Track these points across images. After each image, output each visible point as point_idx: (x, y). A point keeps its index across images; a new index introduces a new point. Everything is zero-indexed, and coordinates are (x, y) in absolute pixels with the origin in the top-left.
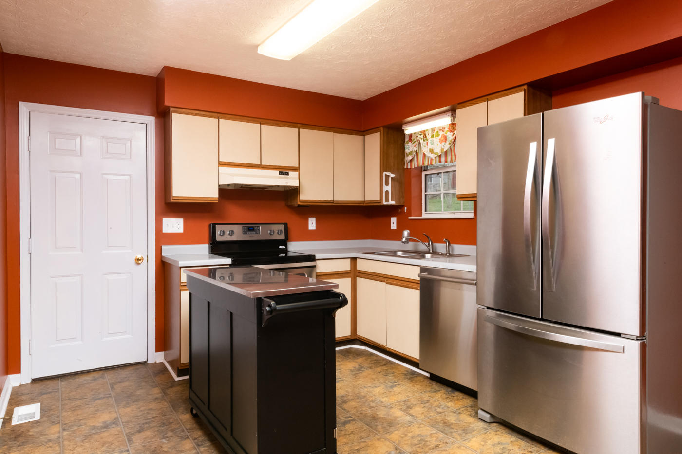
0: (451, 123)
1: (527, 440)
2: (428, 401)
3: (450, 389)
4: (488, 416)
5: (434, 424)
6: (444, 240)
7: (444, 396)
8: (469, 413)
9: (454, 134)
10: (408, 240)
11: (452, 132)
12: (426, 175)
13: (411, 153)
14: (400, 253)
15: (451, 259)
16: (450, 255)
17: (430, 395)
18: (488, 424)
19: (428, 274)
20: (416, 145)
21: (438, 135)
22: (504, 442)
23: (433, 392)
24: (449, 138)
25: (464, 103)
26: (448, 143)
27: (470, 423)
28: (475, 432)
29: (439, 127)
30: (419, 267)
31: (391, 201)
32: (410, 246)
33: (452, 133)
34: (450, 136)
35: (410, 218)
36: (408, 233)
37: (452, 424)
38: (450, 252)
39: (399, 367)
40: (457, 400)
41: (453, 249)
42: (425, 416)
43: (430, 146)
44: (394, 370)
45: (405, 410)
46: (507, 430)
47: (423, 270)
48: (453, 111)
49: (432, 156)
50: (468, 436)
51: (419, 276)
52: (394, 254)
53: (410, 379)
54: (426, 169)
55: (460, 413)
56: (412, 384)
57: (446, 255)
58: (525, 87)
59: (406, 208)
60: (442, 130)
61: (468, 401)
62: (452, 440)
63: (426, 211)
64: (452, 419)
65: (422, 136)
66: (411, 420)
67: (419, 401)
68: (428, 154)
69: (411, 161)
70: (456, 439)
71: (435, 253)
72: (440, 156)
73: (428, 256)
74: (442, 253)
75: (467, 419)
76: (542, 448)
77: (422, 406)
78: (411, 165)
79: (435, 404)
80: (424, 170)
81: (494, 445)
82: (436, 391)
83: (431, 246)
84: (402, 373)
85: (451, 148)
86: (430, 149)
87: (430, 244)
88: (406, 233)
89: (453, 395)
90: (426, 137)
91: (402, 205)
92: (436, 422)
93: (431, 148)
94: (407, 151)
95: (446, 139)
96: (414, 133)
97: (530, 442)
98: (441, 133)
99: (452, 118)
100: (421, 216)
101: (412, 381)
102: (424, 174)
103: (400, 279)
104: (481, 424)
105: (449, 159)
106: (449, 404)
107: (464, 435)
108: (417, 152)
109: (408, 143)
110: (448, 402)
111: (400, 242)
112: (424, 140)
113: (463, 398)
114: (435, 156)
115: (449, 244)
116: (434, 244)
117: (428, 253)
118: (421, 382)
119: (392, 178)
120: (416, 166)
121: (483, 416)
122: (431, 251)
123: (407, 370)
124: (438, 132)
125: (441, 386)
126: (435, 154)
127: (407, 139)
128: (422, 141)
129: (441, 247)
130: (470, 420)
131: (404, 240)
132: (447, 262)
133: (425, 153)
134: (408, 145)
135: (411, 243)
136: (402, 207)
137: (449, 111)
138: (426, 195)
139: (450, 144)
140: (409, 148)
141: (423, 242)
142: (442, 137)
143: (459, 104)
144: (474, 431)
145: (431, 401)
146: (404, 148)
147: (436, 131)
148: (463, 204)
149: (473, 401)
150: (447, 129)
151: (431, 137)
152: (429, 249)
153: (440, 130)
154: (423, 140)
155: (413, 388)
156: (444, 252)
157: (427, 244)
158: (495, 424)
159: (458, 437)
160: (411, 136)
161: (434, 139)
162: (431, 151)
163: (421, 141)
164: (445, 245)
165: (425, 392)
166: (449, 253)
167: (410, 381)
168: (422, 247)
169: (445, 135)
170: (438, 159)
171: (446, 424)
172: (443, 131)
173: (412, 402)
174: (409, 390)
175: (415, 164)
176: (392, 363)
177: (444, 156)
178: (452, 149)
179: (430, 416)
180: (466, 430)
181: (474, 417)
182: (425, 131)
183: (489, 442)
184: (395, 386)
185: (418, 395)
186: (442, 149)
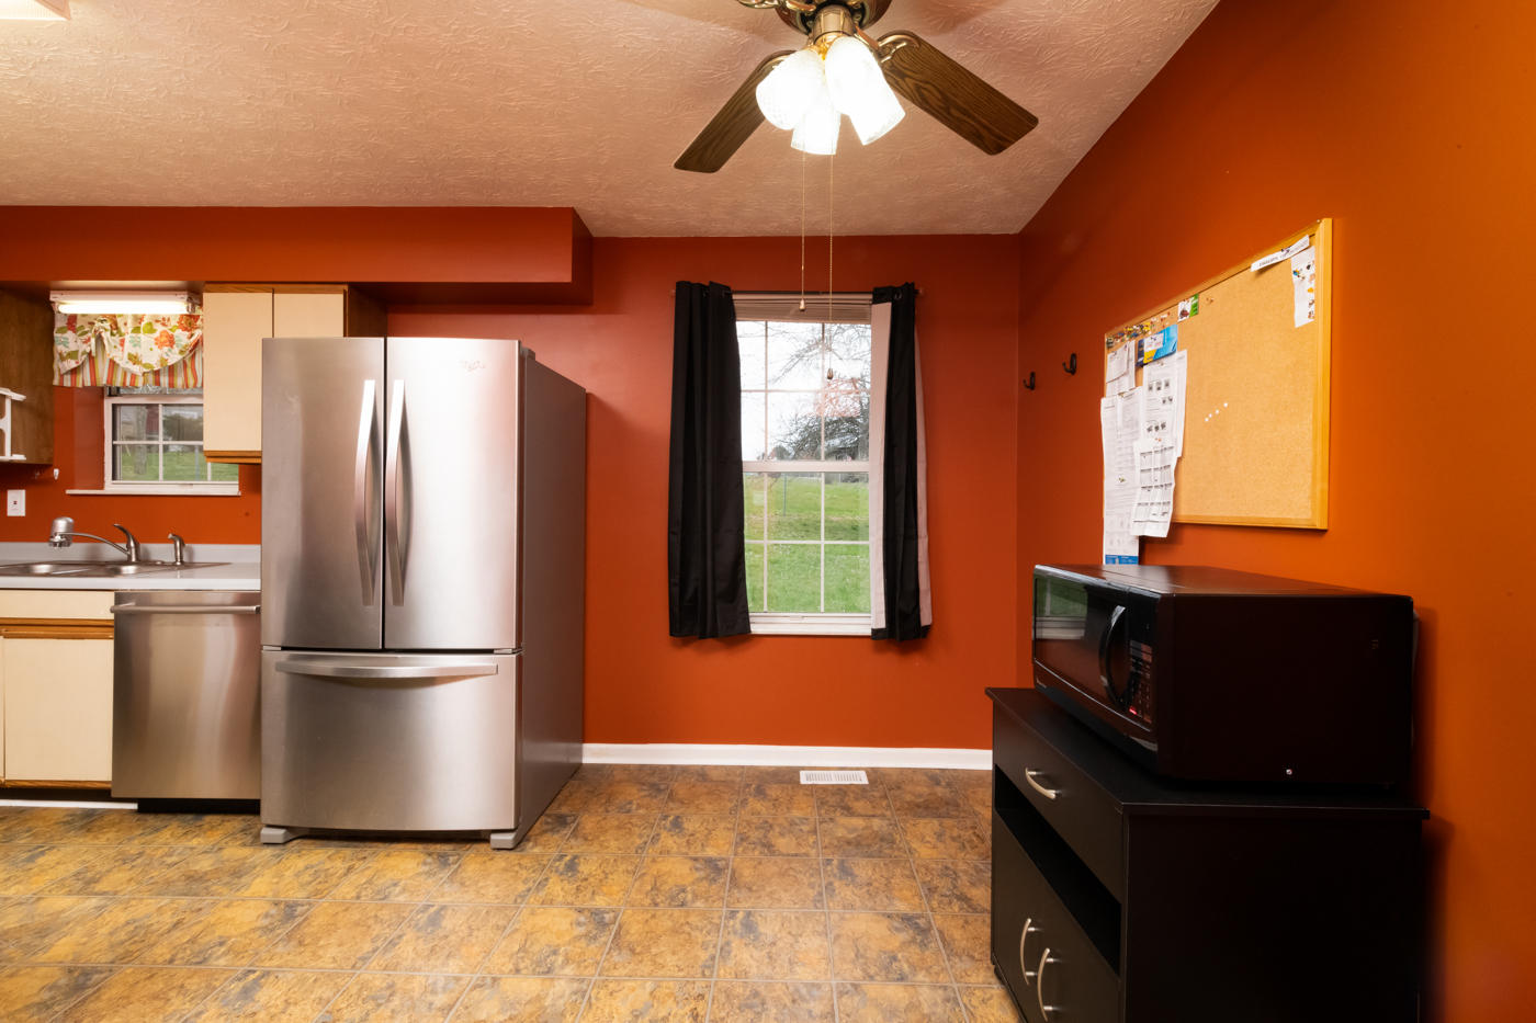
0: (186, 312)
1: (356, 844)
2: (140, 854)
3: (189, 817)
4: (282, 831)
5: (165, 888)
6: (170, 536)
7: (181, 831)
8: (240, 842)
9: (192, 335)
10: (68, 540)
11: (186, 329)
12: (114, 407)
13: (73, 355)
14: (44, 569)
15: (185, 572)
16: (185, 565)
17: (143, 841)
18: (282, 847)
19: (137, 605)
20: (89, 340)
21: (152, 331)
22: (315, 862)
23: (150, 834)
24: (180, 340)
25: (223, 284)
26: (176, 350)
27: (246, 858)
28: (258, 869)
29: (154, 316)
30: (112, 594)
31: (13, 452)
32: (77, 551)
33: (187, 333)
34: (183, 338)
35: (68, 492)
36: (69, 523)
37: (206, 873)
38: (185, 559)
39: (44, 813)
40: (209, 830)
41: (191, 554)
42: (139, 883)
43: (128, 348)
44: (30, 824)
45: (81, 890)
46: (318, 842)
47: (120, 597)
48: (194, 294)
49: (137, 369)
50: (243, 880)
51: (112, 612)
52: (25, 570)
53: (82, 827)
54: (114, 392)
55: (220, 849)
56: (91, 836)
57: (174, 564)
58: (346, 287)
59: (56, 472)
60: (164, 321)
61: (236, 823)
62: (209, 899)
63: (114, 478)
64: (205, 864)
65: (107, 325)
66: (102, 903)
67: (117, 861)
68: (124, 363)
69: (74, 372)
70: (220, 894)
71: (144, 563)
72: (157, 373)
73: (130, 569)
74: (163, 563)
75: (236, 852)
76: (381, 845)
77: (128, 866)
78: (74, 381)
79: (160, 852)
80: (110, 395)
81: (297, 875)
82: (157, 830)
83: (133, 551)
84: (57, 823)
85: (185, 363)
86: (129, 354)
87: (132, 544)
88: (61, 525)
89: (199, 823)
90: (117, 328)
91: (45, 462)
92: (168, 883)
93: (133, 353)
94: (59, 348)
95: (171, 342)
96: (84, 315)
97: (361, 844)
98: (159, 328)
99: (190, 305)
100: (102, 488)
101: (89, 830)
102: (108, 404)
103: (51, 623)
104: (268, 851)
105: (179, 381)
106: (195, 842)
107: (236, 881)
108: (94, 354)
109: (65, 332)
110: (190, 840)
111: (46, 544)
112: (112, 334)
113: (223, 821)
114: (145, 370)
115: (182, 544)
116: (142, 545)
117: (128, 562)
118: (113, 825)
119: (14, 402)
120: (88, 384)
121: (273, 836)
122: (134, 560)
123: (72, 813)
124: (150, 324)
125: (168, 817)
126: (145, 366)
127: (59, 323)
128: (106, 335)
129: (162, 551)
130: (246, 851)
131: (58, 538)
132: (176, 577)
133: (117, 360)
134: (65, 335)
135: (75, 546)
136: (48, 467)
137: (183, 290)
138: (114, 447)
139: (181, 352)
140: (66, 342)
141: (113, 542)
142: (161, 336)
143: (208, 282)
144: (255, 867)
145: (148, 851)
146: (51, 342)
147: (146, 321)
148: (212, 468)
149: (244, 820)
150: (174, 323)
151: (133, 332)
152: (130, 557)
153: (157, 321)
154: (109, 333)
155: (96, 842)
156: (170, 559)
157: (124, 546)
158: (295, 842)
159: (225, 890)
160: (72, 319)
161: (141, 335)
162: (134, 359)
163: (103, 335)
164: (172, 546)
165: (129, 839)
166: (181, 562)
167: (84, 831)
168: (111, 552)
169: (170, 333)
170: (151, 378)
171: (191, 878)
172: (164, 325)
173: (98, 869)
174: (85, 849)
175: (85, 379)
176: (21, 810)
177: (167, 374)
178: (189, 363)
179: (152, 877)
180: (238, 872)
181: (252, 844)
182: (115, 316)
183: (287, 873)
184: (43, 853)
185: (112, 852)
186: (163, 361)
